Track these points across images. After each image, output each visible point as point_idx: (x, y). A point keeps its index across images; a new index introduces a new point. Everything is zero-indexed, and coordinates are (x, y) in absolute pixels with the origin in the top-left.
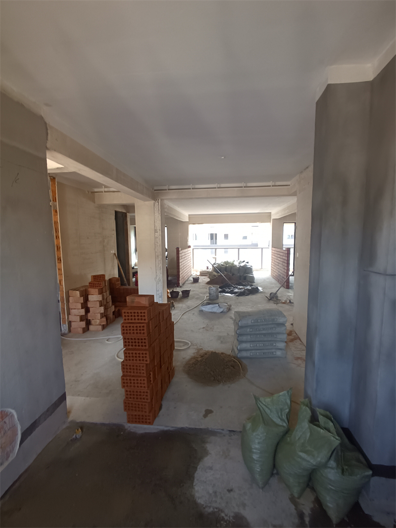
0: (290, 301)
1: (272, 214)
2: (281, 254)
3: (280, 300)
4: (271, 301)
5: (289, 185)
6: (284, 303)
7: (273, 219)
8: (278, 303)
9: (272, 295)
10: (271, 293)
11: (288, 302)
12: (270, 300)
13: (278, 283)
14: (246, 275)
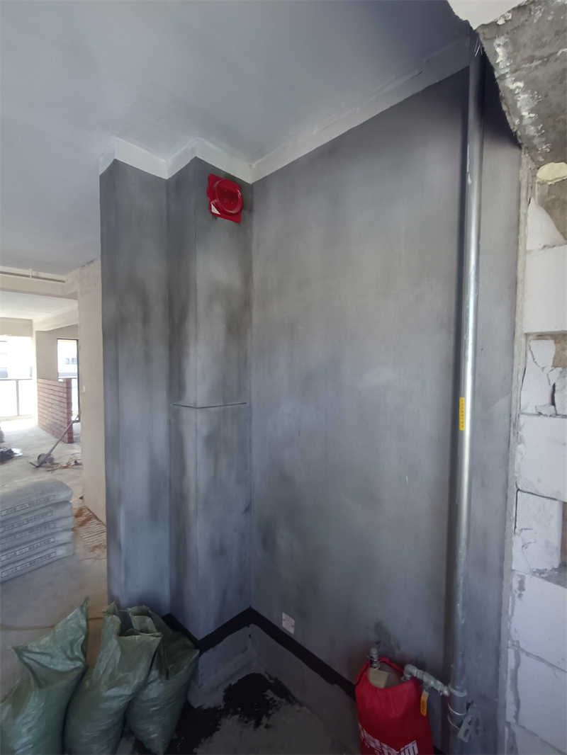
0: (76, 462)
1: (35, 322)
2: (56, 388)
3: (58, 464)
4: (40, 469)
5: (64, 282)
6: (65, 467)
7: (37, 332)
8: (54, 470)
9: (42, 458)
10: (40, 456)
11: (73, 463)
12: (38, 467)
13: (53, 437)
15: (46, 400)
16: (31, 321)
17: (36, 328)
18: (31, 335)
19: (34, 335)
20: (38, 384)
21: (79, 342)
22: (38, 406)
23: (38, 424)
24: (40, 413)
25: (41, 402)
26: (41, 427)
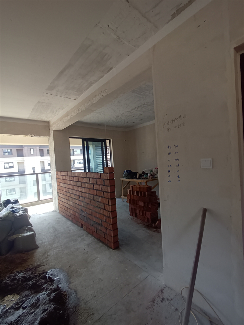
1: (51, 123)
7: (55, 131)
14: (15, 236)
15: (70, 191)
16: (48, 122)
17: (53, 128)
18: (49, 135)
19: (52, 135)
20: (58, 177)
21: (84, 140)
22: (58, 196)
23: (58, 211)
24: (61, 202)
25: (62, 192)
26: (62, 215)
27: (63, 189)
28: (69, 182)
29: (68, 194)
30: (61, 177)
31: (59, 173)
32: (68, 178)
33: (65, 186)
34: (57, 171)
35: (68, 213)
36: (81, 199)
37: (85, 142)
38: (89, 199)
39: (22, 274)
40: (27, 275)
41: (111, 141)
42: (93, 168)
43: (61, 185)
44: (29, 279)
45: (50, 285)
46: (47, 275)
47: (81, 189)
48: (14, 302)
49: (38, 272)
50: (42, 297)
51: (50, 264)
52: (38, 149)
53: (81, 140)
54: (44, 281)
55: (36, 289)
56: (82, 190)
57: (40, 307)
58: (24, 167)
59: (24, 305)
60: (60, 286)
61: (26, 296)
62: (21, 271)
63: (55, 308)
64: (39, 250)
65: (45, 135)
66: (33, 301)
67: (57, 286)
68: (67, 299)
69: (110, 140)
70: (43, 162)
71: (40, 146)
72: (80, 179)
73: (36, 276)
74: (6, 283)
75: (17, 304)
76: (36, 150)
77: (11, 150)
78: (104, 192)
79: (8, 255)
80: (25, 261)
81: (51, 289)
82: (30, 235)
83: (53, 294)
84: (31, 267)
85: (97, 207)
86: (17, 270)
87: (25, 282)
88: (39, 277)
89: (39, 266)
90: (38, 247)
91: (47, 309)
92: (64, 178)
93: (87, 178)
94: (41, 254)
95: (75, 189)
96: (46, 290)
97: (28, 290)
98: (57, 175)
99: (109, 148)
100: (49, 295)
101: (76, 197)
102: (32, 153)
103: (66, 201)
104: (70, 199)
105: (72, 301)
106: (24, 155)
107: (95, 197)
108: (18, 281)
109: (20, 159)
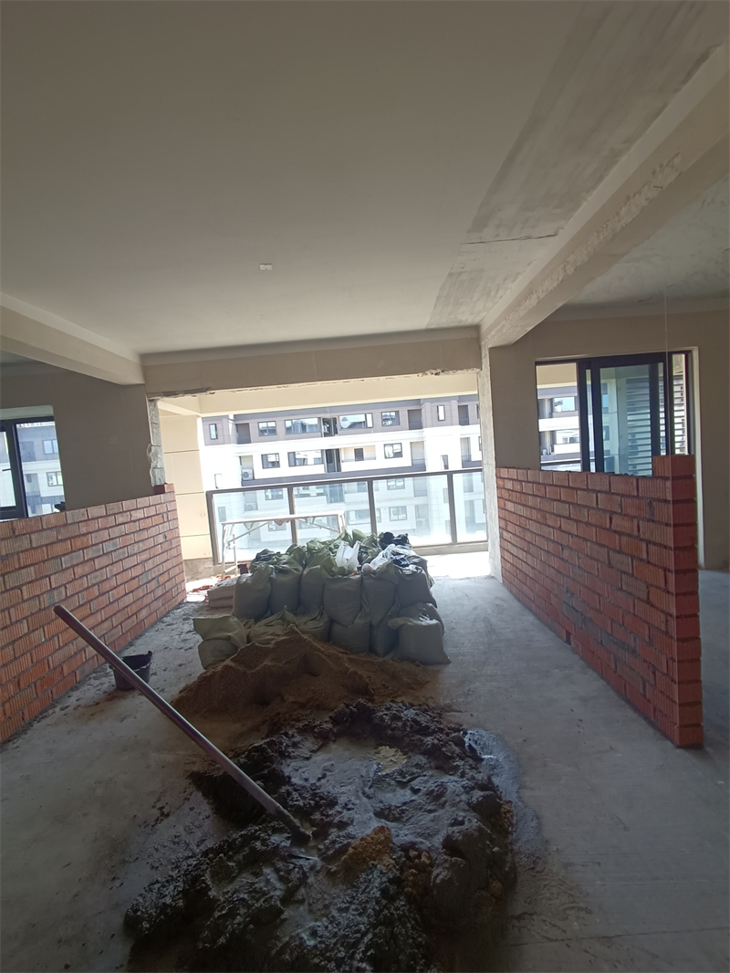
1: (484, 329)
7: (493, 350)
14: (400, 621)
17: (490, 341)
18: (479, 366)
19: (486, 362)
20: (501, 483)
21: (583, 365)
22: (501, 537)
23: (501, 580)
24: (507, 556)
25: (510, 528)
26: (511, 592)
27: (513, 518)
28: (531, 501)
29: (528, 536)
30: (509, 485)
31: (504, 473)
32: (527, 488)
33: (521, 510)
34: (498, 466)
35: (525, 589)
36: (566, 554)
37: (588, 372)
38: (592, 558)
39: (410, 713)
40: (423, 719)
41: (696, 354)
42: (617, 458)
43: (510, 506)
44: (425, 731)
45: (472, 768)
46: (466, 739)
47: (565, 525)
48: (396, 768)
49: (445, 723)
50: (451, 787)
51: (475, 714)
52: (455, 404)
53: (573, 366)
54: (457, 750)
55: (442, 761)
56: (572, 528)
57: (447, 808)
58: (423, 453)
59: (415, 784)
60: (496, 781)
61: (417, 766)
62: (412, 705)
63: (480, 829)
64: (450, 669)
65: (468, 367)
66: (431, 785)
67: (489, 778)
68: (511, 824)
69: (688, 354)
70: (466, 441)
71: (460, 398)
72: (564, 495)
73: (441, 730)
74: (382, 719)
75: (402, 773)
76: (451, 410)
77: (397, 412)
78: (648, 542)
79: (387, 658)
80: (421, 684)
81: (473, 778)
82: (430, 627)
83: (478, 795)
84: (432, 704)
85: (621, 589)
86: (404, 698)
87: (418, 732)
88: (448, 734)
89: (449, 708)
90: (448, 662)
91: (462, 823)
92: (518, 487)
93: (587, 490)
94: (454, 681)
95: (550, 523)
96: (463, 775)
97: (424, 754)
98: (498, 477)
99: (683, 382)
100: (468, 790)
101: (551, 547)
102: (442, 417)
103: (522, 555)
104: (533, 549)
105: (524, 838)
106: (424, 424)
107: (616, 557)
108: (405, 725)
109: (414, 435)
